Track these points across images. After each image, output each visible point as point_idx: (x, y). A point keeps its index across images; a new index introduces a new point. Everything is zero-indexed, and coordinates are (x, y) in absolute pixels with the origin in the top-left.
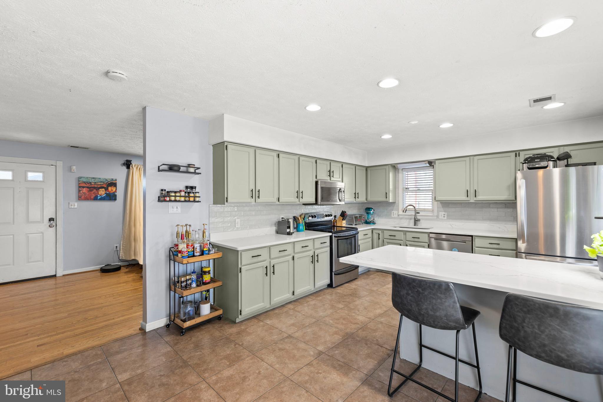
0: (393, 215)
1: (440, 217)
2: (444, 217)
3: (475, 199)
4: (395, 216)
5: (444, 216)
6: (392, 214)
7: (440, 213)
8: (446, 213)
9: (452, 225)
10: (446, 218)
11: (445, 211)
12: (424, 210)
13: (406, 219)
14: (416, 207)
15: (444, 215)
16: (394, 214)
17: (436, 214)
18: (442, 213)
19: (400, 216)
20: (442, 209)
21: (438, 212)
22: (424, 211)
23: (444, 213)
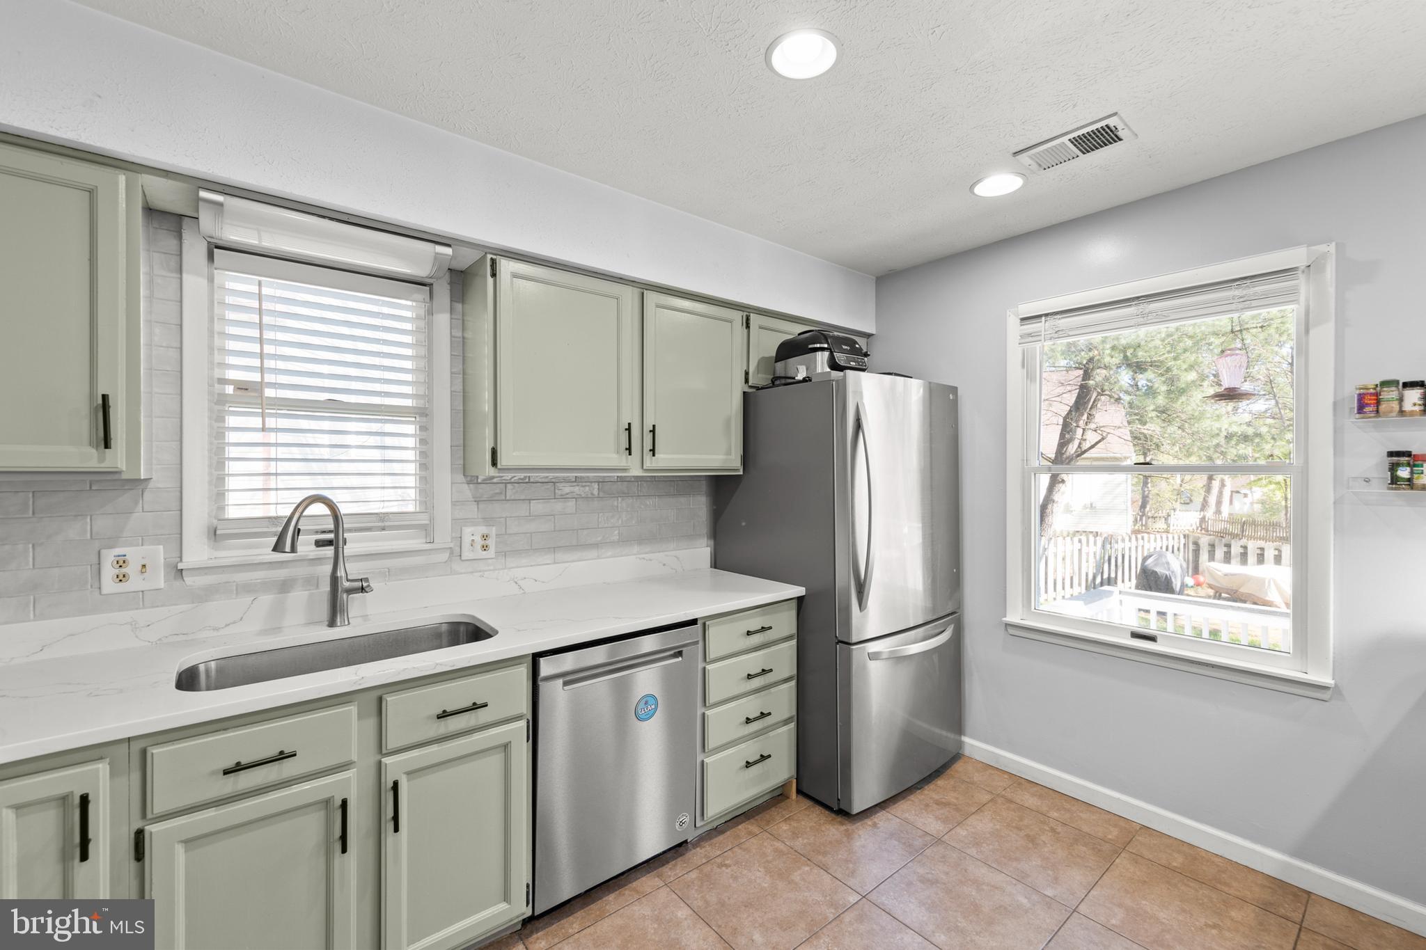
0: (121, 578)
1: (467, 554)
2: (485, 548)
3: (650, 462)
4: (135, 583)
5: (483, 542)
6: (109, 571)
7: (467, 531)
8: (493, 531)
9: (520, 582)
10: (491, 552)
11: (488, 521)
12: (381, 522)
13: (247, 589)
14: (344, 509)
15: (485, 537)
16: (132, 569)
17: (443, 537)
18: (472, 533)
19: (189, 580)
20: (472, 511)
21: (458, 523)
22: (383, 529)
23: (483, 530)
